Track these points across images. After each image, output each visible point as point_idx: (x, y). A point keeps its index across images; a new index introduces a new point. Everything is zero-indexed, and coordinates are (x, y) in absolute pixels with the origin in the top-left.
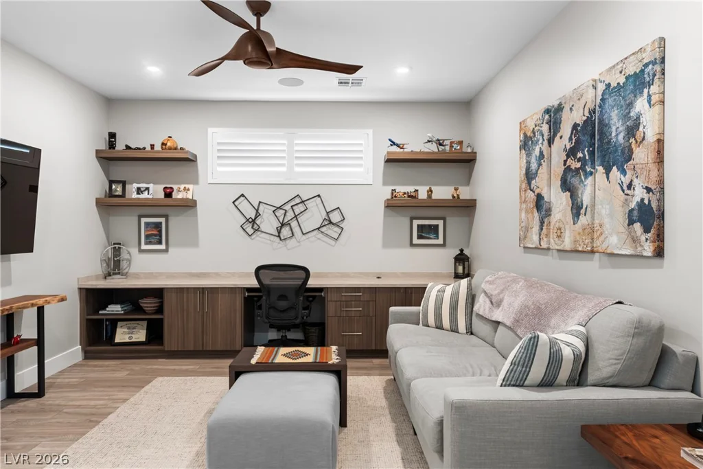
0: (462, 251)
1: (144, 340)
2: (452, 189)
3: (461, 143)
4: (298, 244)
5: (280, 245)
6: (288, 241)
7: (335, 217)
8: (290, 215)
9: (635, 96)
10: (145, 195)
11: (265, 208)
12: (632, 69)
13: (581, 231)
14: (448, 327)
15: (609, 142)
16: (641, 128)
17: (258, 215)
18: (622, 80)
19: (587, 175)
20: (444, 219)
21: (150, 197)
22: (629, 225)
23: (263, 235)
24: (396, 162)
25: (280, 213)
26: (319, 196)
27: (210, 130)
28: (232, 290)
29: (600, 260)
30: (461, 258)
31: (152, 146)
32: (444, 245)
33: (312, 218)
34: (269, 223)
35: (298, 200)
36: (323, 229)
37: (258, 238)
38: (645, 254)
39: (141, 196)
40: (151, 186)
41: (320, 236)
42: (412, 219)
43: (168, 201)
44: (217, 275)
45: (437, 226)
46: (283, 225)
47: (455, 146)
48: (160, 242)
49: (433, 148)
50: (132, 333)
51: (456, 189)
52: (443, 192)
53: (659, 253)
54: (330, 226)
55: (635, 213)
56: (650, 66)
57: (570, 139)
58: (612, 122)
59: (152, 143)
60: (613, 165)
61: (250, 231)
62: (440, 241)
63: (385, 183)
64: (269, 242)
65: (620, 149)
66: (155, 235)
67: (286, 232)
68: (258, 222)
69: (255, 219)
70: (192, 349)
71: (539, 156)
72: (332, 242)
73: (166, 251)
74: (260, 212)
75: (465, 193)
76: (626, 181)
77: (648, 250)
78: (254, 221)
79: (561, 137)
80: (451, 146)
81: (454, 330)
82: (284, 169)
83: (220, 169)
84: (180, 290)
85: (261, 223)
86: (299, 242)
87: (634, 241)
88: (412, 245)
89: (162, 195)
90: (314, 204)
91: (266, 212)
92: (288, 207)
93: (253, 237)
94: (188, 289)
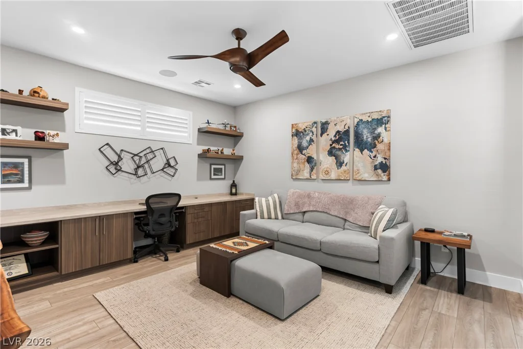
0: (234, 181)
1: (27, 272)
2: (231, 150)
3: (235, 127)
4: (148, 180)
5: (135, 181)
6: (141, 178)
7: (172, 163)
8: (144, 160)
9: (378, 126)
10: (13, 136)
11: (124, 155)
12: (376, 116)
13: (343, 172)
14: (274, 217)
15: (362, 140)
16: (381, 138)
17: (120, 158)
18: (370, 120)
19: (347, 151)
20: (225, 165)
21: (18, 138)
22: (374, 170)
23: (124, 174)
24: (205, 133)
25: (136, 158)
26: (162, 149)
27: (77, 89)
28: (125, 215)
29: (353, 183)
30: (234, 185)
31: (21, 92)
32: (224, 179)
33: (158, 163)
34: (127, 164)
35: (148, 151)
36: (165, 170)
37: (119, 176)
38: (383, 180)
39: (8, 137)
40: (19, 128)
41: (163, 174)
42: (211, 165)
43: (39, 144)
44: (84, 206)
45: (221, 169)
46: (139, 167)
47: (233, 128)
48: (22, 181)
49: (221, 127)
50: (10, 269)
51: (233, 150)
52: (227, 151)
53: (389, 180)
54: (170, 168)
55: (378, 166)
56: (386, 118)
57: (335, 136)
58: (364, 134)
59: (21, 89)
60: (365, 149)
61: (114, 171)
62: (223, 177)
63: (198, 144)
64: (128, 179)
65: (369, 144)
66: (16, 174)
67: (140, 172)
68: (120, 164)
69: (118, 162)
70: (90, 267)
71: (310, 141)
72: (170, 178)
73: (30, 188)
74: (122, 156)
75: (237, 152)
76: (372, 155)
77: (385, 178)
78: (116, 164)
79: (328, 135)
80: (231, 128)
81: (276, 218)
82: (139, 128)
83: (86, 122)
84: (78, 221)
85: (122, 165)
86: (149, 178)
87: (377, 175)
88: (211, 179)
89: (32, 137)
90: (159, 153)
91: (126, 157)
92: (141, 155)
93: (115, 175)
94: (86, 219)
